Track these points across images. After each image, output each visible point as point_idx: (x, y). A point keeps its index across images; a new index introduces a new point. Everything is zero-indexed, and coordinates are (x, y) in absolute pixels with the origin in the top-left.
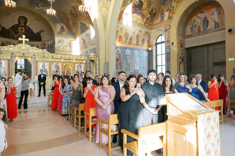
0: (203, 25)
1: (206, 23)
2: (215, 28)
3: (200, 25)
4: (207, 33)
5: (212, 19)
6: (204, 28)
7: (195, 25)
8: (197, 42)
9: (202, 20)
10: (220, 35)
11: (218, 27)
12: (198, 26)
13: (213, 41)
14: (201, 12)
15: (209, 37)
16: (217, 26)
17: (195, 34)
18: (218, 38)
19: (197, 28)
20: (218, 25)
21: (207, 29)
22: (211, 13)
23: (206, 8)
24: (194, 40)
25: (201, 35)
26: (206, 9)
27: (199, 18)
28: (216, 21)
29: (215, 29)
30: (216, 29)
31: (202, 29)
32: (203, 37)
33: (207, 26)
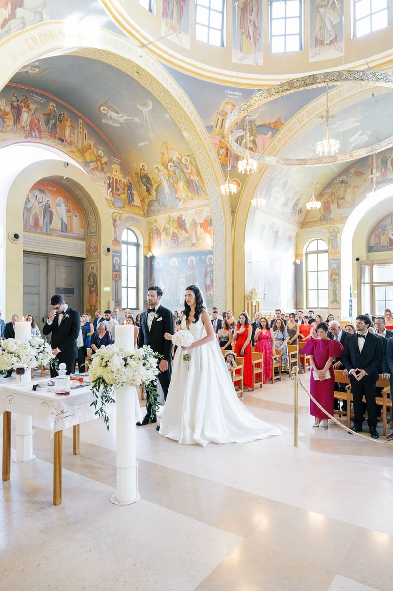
0: (44, 217)
1: (48, 215)
2: (62, 231)
3: (38, 213)
4: (50, 234)
5: (58, 214)
6: (45, 223)
7: (29, 208)
8: (35, 245)
9: (42, 207)
10: (70, 246)
11: (66, 232)
12: (33, 212)
13: (61, 251)
14: (41, 191)
15: (55, 243)
16: (64, 229)
17: (28, 228)
18: (69, 250)
19: (31, 217)
20: (66, 228)
21: (50, 227)
22: (56, 202)
23: (49, 188)
24: (29, 239)
25: (40, 233)
26: (50, 191)
27: (36, 199)
28: (65, 220)
29: (62, 233)
30: (64, 233)
31: (41, 223)
32: (46, 239)
33: (50, 223)
